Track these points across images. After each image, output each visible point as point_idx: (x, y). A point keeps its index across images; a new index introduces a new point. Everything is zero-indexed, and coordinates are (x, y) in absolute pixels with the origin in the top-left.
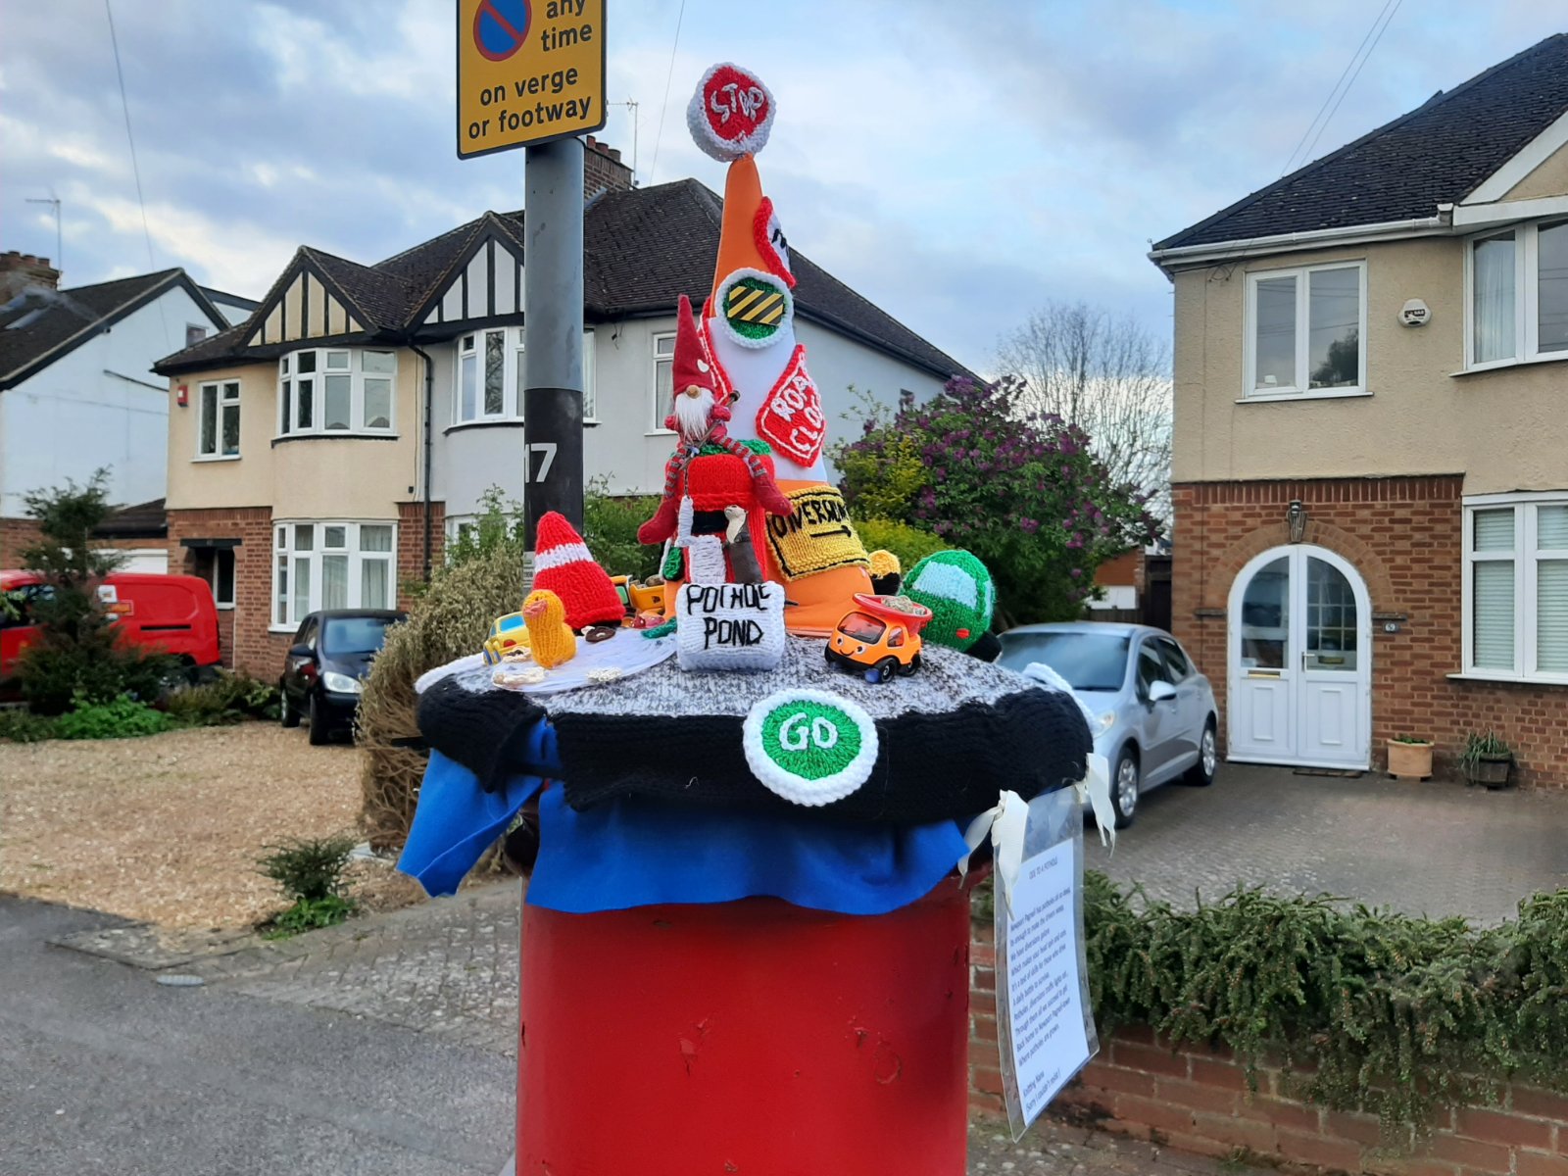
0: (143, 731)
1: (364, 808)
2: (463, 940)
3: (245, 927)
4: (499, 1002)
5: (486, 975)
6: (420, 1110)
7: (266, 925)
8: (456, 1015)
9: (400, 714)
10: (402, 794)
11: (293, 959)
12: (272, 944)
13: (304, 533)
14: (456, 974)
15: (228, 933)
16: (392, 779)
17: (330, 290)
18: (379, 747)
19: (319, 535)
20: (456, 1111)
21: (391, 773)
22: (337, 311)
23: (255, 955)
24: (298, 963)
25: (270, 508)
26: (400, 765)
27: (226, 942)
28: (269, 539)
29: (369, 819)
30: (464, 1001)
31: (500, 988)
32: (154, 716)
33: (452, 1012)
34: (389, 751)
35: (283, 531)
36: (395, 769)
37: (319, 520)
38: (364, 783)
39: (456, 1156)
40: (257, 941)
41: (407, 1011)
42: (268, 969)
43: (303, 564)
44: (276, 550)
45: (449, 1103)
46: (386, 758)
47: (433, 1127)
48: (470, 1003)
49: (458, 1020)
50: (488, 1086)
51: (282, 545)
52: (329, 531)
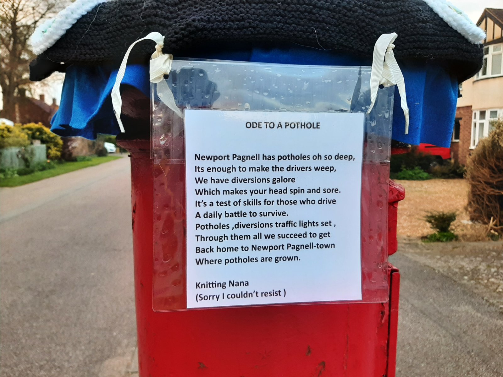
0: (422, 179)
1: (468, 205)
2: (493, 257)
3: (418, 237)
4: (492, 280)
5: (493, 270)
6: (440, 306)
7: (424, 238)
8: (473, 279)
9: (482, 171)
10: (482, 201)
11: (428, 249)
12: (423, 244)
13: (483, 114)
14: (483, 267)
15: (411, 238)
16: (479, 195)
17: (496, 22)
18: (473, 183)
19: (488, 114)
20: (452, 311)
21: (479, 193)
22: (498, 29)
23: (416, 245)
24: (429, 251)
25: (471, 106)
26: (481, 190)
27: (410, 240)
28: (471, 117)
29: (469, 209)
30: (478, 276)
31: (496, 275)
32: (426, 174)
33: (472, 279)
34: (477, 184)
35: (475, 114)
36: (480, 191)
37: (487, 109)
38: (469, 196)
39: (444, 325)
40: (420, 242)
41: (455, 274)
42: (418, 251)
43: (482, 125)
44: (473, 120)
45: (451, 307)
46: (476, 187)
47: (441, 313)
48: (480, 277)
49: (472, 282)
50: (470, 307)
51: (475, 118)
52: (491, 112)
